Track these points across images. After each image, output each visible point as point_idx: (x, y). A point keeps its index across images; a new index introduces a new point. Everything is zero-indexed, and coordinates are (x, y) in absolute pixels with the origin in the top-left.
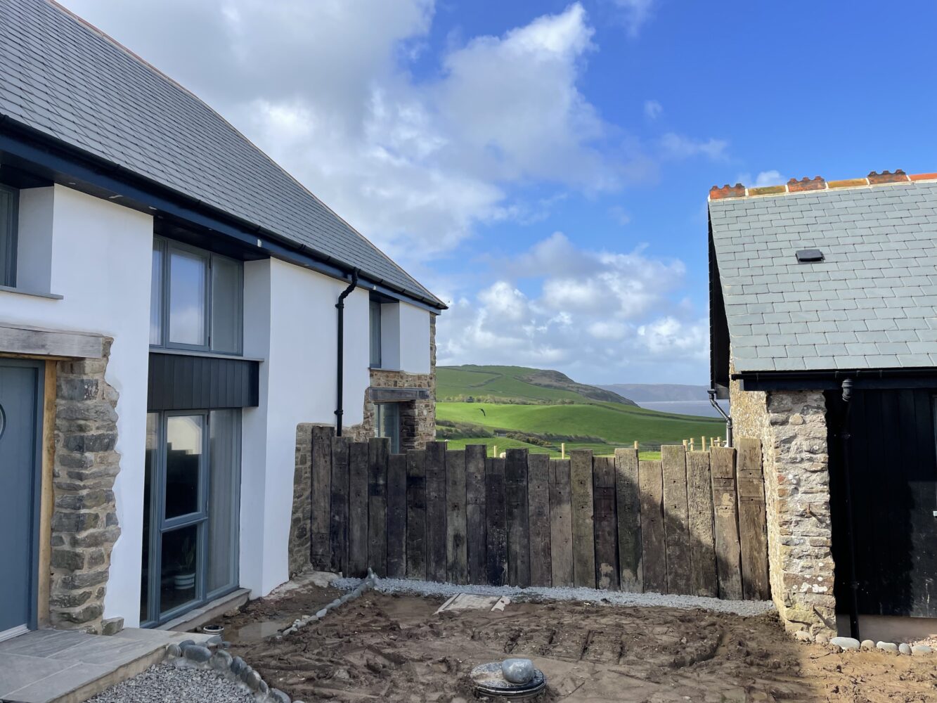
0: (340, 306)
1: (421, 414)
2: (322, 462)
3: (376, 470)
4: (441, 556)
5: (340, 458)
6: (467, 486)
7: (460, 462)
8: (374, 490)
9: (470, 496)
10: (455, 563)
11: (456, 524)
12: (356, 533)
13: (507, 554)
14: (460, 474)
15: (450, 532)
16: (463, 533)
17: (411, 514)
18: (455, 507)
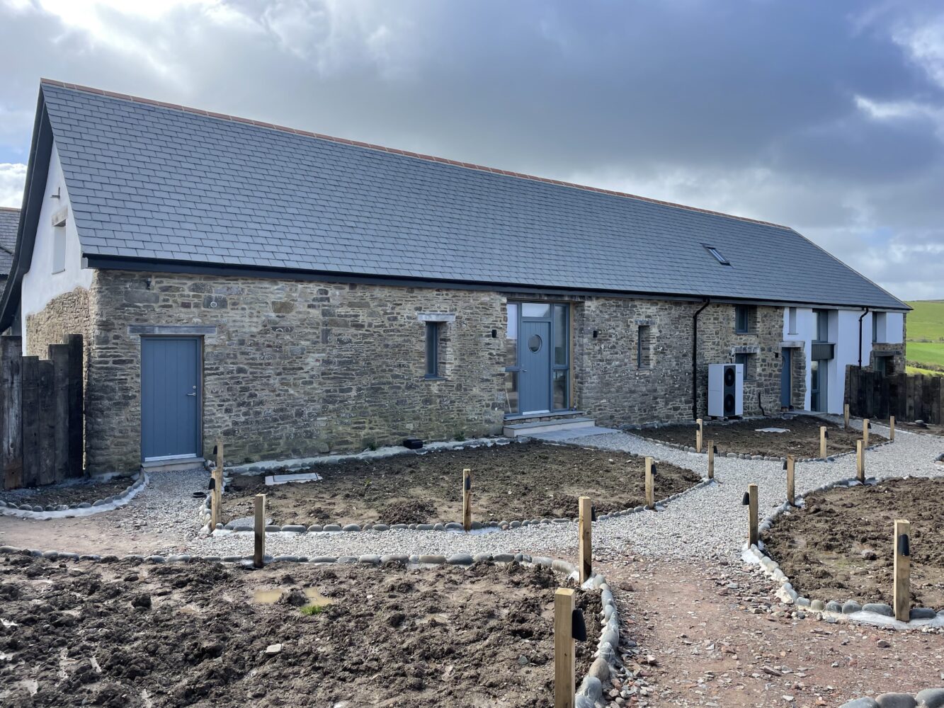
0: (861, 321)
1: (897, 362)
2: (855, 379)
3: (877, 382)
4: (903, 413)
5: (862, 377)
6: (915, 389)
7: (912, 381)
8: (876, 389)
9: (916, 393)
10: (910, 416)
11: (910, 402)
12: (869, 403)
13: (931, 413)
14: (912, 385)
15: (908, 405)
16: (913, 405)
17: (891, 398)
18: (910, 396)
